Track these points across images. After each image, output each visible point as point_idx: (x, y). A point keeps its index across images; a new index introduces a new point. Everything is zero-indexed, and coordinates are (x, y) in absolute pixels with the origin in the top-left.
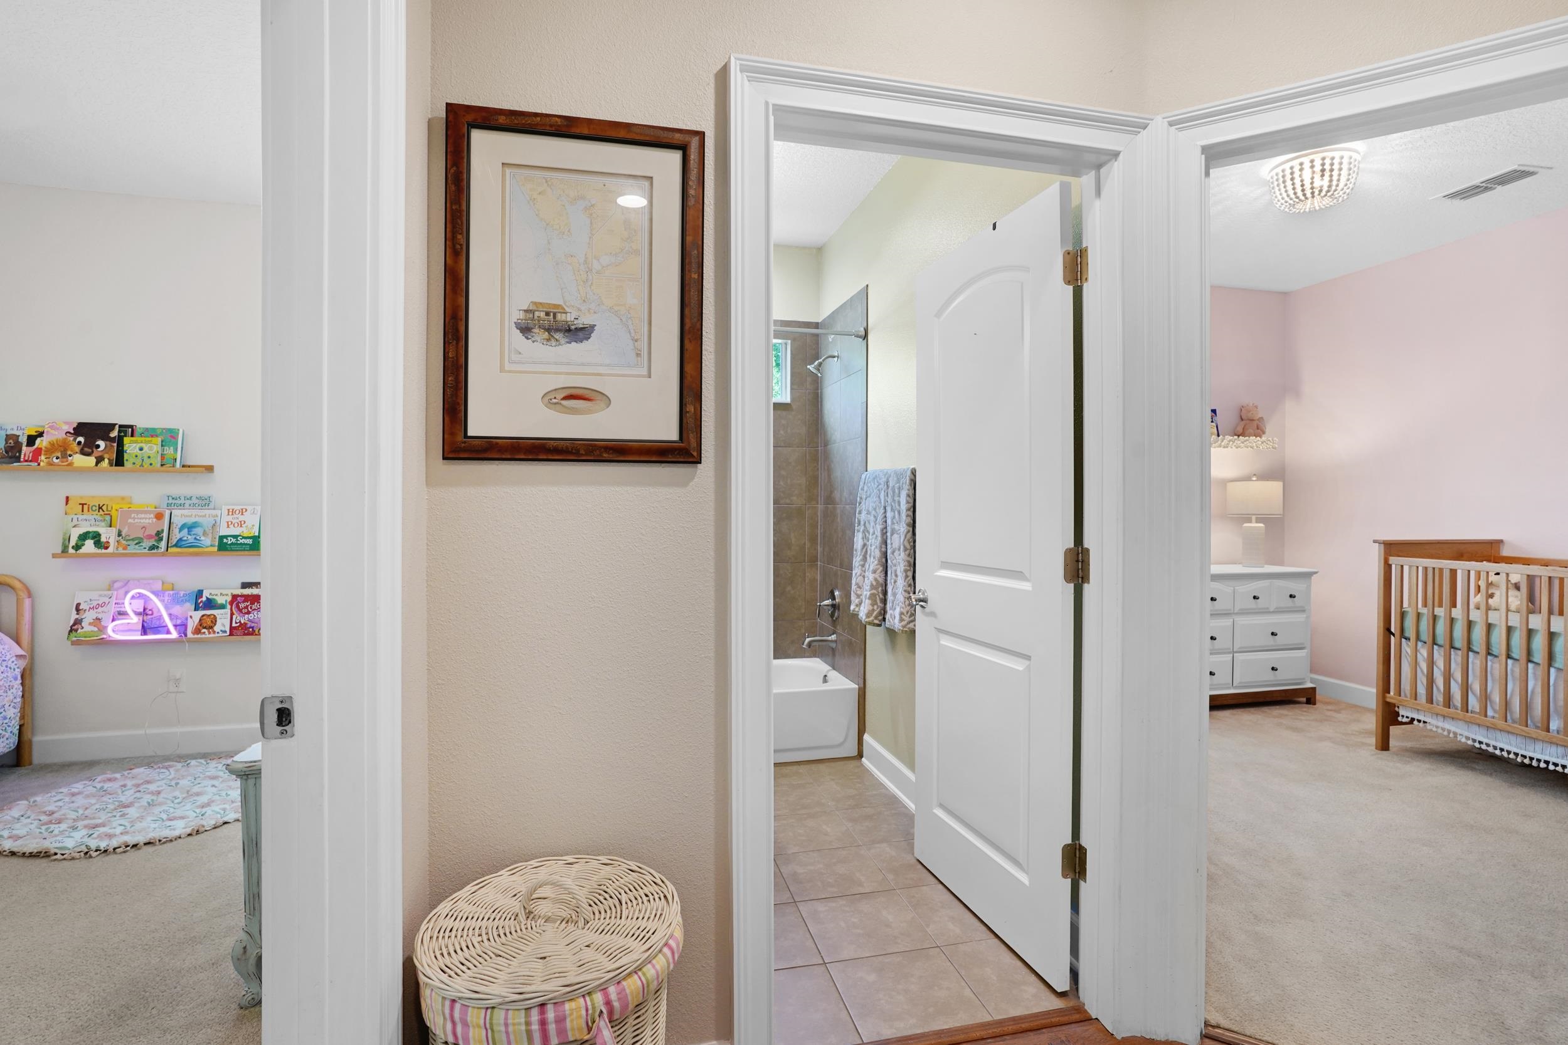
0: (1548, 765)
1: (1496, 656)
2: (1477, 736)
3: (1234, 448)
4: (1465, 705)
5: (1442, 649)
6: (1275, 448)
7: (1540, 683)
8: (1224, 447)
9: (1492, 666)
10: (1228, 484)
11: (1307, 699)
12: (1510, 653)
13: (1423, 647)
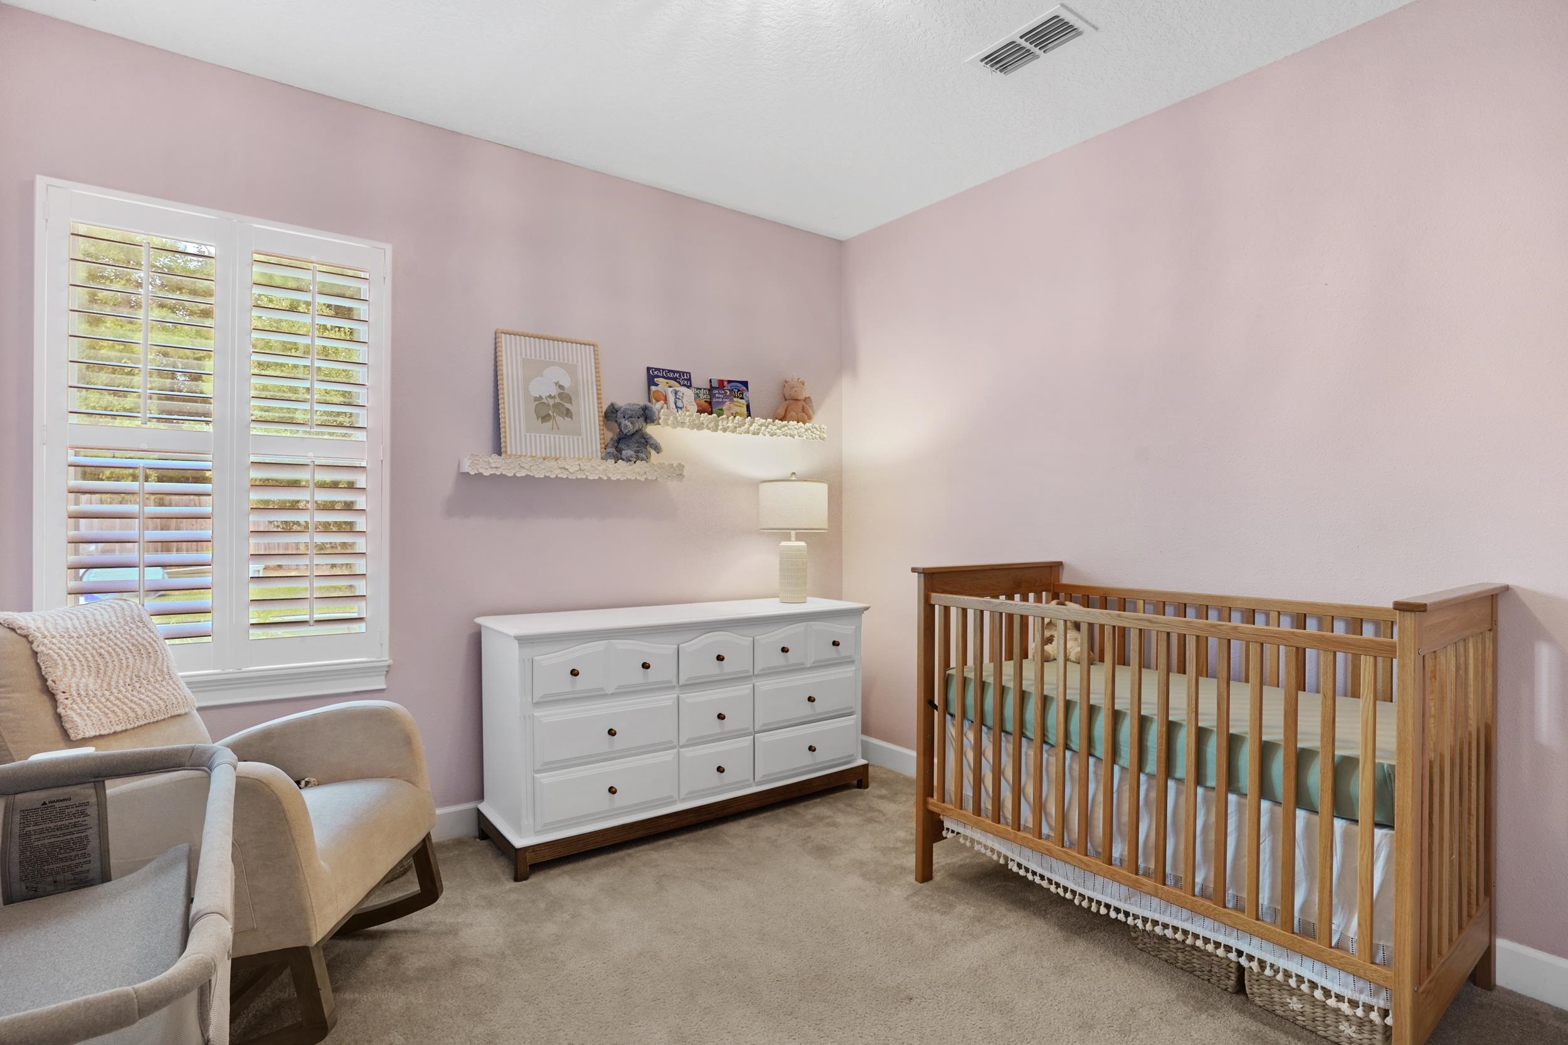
0: (1109, 911)
1: (1052, 746)
2: (1030, 863)
3: (768, 435)
4: (1016, 820)
5: (992, 732)
6: (823, 439)
7: (1101, 788)
8: (754, 434)
9: (1047, 760)
10: (760, 485)
11: (858, 781)
12: (1069, 743)
13: (970, 728)
